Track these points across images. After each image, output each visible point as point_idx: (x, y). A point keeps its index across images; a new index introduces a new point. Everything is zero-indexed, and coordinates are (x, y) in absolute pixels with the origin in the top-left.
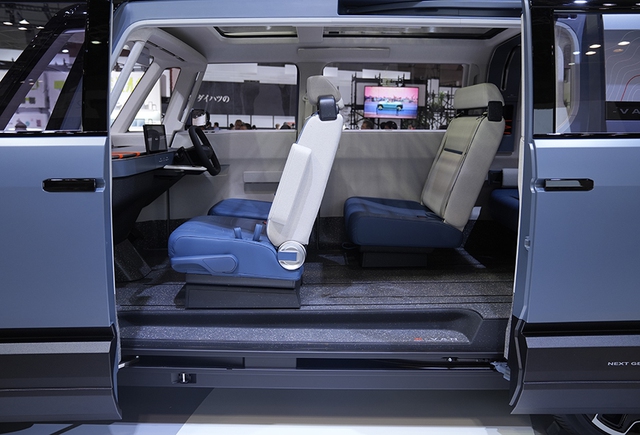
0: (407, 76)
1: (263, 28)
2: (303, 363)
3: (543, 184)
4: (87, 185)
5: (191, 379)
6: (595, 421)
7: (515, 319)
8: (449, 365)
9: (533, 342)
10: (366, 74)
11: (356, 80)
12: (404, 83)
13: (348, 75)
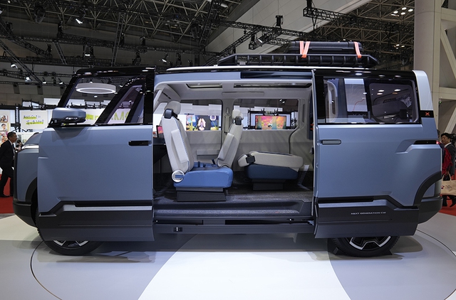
0: (280, 110)
1: (197, 84)
2: (228, 222)
3: (322, 142)
4: (146, 143)
5: (181, 230)
6: (351, 243)
7: (315, 197)
8: (290, 223)
9: (321, 206)
10: (256, 109)
11: (251, 112)
12: (278, 113)
13: (246, 110)
